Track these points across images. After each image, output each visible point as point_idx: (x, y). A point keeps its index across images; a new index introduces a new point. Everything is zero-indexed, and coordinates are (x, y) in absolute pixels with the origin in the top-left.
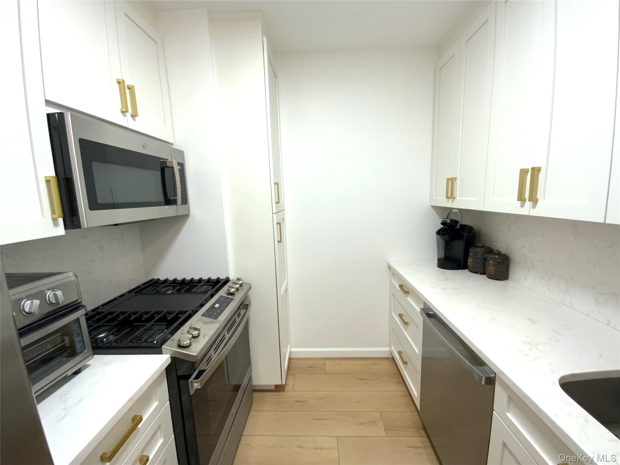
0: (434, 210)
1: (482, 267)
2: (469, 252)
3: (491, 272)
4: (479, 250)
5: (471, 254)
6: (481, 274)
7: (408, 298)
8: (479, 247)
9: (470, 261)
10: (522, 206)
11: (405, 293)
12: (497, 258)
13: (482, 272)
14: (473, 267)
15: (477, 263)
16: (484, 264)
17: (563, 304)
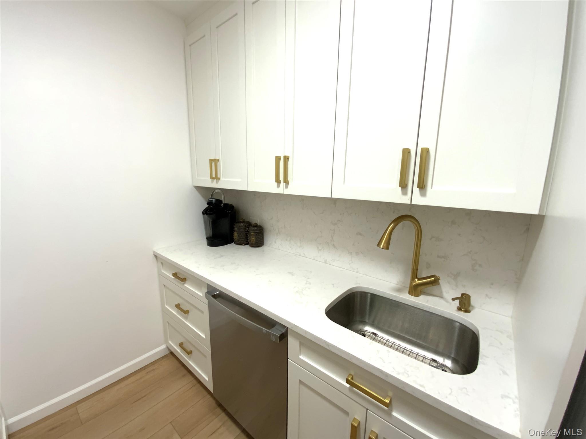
0: (197, 190)
1: (245, 239)
2: (234, 228)
3: (253, 242)
4: (242, 224)
5: (236, 229)
6: (245, 244)
7: (185, 285)
8: (241, 222)
9: (235, 235)
10: (278, 186)
11: (182, 281)
12: (256, 230)
13: (245, 243)
14: (238, 240)
15: (241, 236)
16: (246, 236)
17: (300, 255)
